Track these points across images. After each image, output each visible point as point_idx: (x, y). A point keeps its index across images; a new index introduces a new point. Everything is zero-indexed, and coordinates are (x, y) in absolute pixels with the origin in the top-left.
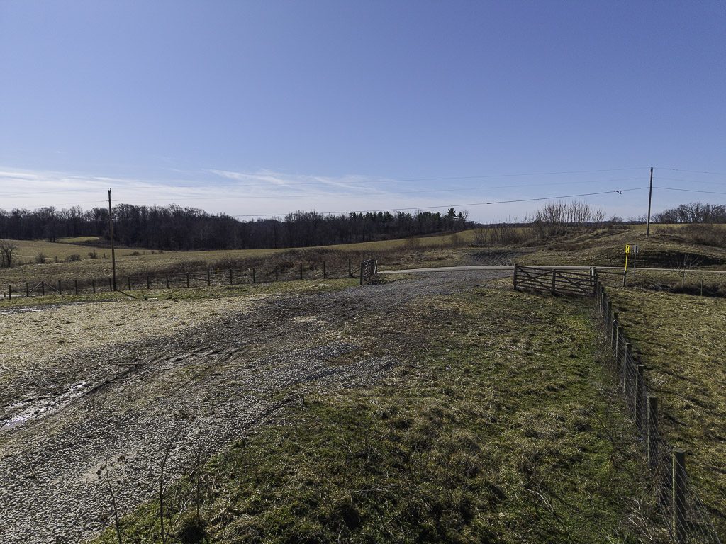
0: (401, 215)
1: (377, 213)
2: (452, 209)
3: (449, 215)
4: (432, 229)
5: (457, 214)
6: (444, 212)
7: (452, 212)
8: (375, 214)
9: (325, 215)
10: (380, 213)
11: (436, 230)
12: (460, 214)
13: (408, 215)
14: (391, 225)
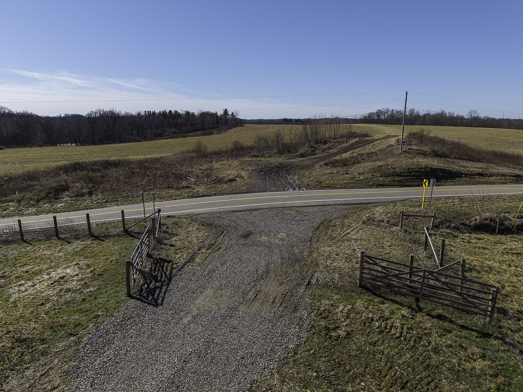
0: (188, 113)
1: (168, 111)
2: (226, 110)
3: (224, 114)
4: (212, 125)
5: (230, 113)
6: (220, 113)
7: (226, 111)
8: (166, 113)
9: (123, 113)
10: (170, 112)
11: (216, 126)
12: (232, 113)
13: (193, 114)
14: (179, 122)
